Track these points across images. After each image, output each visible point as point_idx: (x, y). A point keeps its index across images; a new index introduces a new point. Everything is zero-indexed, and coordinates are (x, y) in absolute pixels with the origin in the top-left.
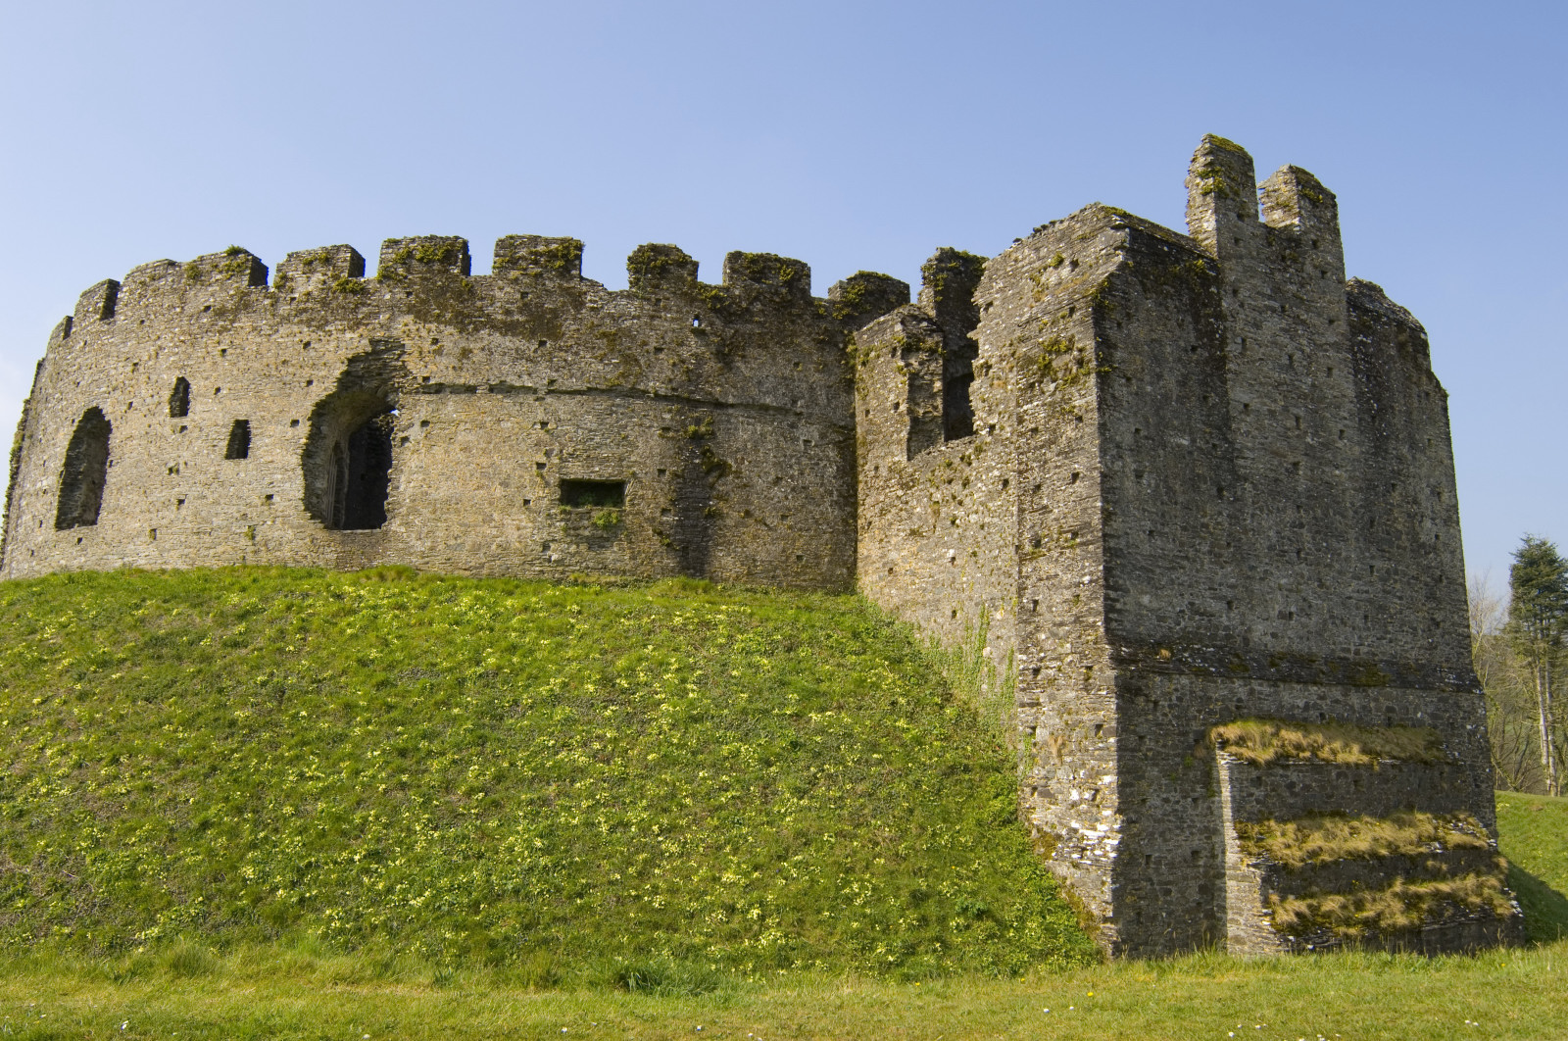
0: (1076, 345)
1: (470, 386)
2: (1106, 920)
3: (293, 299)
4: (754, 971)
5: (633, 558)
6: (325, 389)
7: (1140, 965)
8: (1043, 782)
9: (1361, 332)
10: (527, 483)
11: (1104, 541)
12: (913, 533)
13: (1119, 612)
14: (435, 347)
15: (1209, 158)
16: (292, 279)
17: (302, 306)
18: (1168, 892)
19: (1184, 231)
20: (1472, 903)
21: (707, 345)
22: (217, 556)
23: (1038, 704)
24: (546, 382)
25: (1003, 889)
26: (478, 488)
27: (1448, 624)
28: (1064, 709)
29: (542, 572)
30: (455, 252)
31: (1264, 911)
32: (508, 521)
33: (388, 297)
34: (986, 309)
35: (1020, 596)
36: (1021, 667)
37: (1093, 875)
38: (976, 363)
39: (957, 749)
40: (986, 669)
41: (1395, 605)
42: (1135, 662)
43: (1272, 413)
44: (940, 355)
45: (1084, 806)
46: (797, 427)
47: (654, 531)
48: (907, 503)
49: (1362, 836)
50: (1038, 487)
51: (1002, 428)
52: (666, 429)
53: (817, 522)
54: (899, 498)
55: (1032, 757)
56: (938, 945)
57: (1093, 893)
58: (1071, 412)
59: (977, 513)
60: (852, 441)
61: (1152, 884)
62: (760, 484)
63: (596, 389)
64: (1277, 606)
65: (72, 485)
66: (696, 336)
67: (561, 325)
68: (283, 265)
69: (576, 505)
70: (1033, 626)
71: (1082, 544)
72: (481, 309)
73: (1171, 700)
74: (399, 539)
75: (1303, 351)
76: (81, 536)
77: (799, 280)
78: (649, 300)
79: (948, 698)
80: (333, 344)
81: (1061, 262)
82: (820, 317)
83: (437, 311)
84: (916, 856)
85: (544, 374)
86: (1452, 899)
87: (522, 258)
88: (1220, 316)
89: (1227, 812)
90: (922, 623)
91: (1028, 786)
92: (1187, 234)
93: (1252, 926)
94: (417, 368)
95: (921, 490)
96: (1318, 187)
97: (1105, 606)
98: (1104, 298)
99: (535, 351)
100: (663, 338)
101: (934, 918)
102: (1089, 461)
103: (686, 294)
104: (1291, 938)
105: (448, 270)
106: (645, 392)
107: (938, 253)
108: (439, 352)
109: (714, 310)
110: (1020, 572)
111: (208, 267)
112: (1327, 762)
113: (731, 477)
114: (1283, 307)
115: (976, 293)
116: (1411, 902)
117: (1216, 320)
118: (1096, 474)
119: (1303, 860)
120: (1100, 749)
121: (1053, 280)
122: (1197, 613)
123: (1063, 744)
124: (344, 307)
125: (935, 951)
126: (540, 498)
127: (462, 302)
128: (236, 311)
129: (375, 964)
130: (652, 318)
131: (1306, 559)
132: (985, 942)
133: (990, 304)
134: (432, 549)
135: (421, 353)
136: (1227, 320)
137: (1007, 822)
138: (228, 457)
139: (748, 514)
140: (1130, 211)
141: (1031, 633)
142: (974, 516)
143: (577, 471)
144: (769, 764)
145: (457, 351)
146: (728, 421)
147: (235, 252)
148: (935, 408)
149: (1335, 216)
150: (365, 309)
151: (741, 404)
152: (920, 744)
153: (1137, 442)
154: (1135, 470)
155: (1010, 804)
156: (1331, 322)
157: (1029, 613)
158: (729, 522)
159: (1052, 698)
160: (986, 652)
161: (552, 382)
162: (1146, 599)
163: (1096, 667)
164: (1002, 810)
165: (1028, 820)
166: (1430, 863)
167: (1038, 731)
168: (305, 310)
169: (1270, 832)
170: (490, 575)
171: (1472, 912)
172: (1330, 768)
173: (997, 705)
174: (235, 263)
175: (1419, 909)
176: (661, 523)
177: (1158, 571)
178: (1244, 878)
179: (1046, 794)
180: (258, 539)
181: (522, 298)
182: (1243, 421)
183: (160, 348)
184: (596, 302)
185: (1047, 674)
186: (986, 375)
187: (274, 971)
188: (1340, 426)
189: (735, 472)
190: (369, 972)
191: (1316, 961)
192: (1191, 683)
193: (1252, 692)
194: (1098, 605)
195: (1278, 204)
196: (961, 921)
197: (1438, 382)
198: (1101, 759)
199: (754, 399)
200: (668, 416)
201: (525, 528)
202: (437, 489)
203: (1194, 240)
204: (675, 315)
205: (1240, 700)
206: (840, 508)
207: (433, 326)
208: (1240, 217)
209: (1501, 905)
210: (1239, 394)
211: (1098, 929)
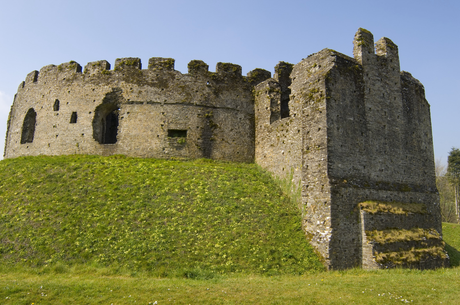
0: (320, 90)
1: (141, 102)
2: (327, 259)
3: (89, 76)
4: (224, 273)
5: (189, 152)
6: (99, 103)
7: (337, 272)
8: (309, 218)
9: (405, 87)
10: (158, 130)
11: (328, 148)
12: (272, 145)
13: (332, 169)
14: (131, 90)
15: (360, 35)
16: (89, 70)
17: (92, 78)
18: (345, 251)
19: (352, 57)
20: (434, 255)
21: (211, 90)
22: (67, 151)
23: (308, 196)
24: (164, 101)
25: (297, 250)
26: (144, 132)
27: (429, 173)
28: (315, 197)
29: (162, 156)
30: (137, 62)
31: (373, 256)
32: (152, 141)
33: (117, 75)
34: (294, 80)
35: (303, 164)
36: (303, 185)
37: (323, 246)
38: (290, 95)
39: (284, 209)
40: (293, 185)
41: (413, 168)
42: (336, 184)
43: (378, 111)
44: (280, 93)
45: (321, 226)
46: (237, 114)
47: (195, 145)
48: (270, 137)
49: (402, 235)
50: (308, 132)
51: (298, 115)
52: (199, 115)
53: (243, 142)
54: (267, 135)
55: (306, 211)
56: (278, 266)
57: (323, 251)
58: (318, 110)
59: (290, 140)
60: (254, 118)
61: (341, 248)
62: (226, 131)
63: (179, 103)
64: (378, 168)
65: (25, 131)
66: (208, 87)
67: (168, 84)
68: (86, 66)
69: (173, 137)
70: (306, 173)
71: (321, 149)
72: (145, 79)
73: (347, 195)
74: (121, 146)
75: (387, 92)
76: (28, 146)
77: (238, 71)
78: (194, 76)
79: (281, 194)
80: (101, 89)
81: (316, 66)
82: (244, 82)
83: (132, 80)
84: (272, 240)
85: (163, 98)
86: (429, 253)
87: (156, 64)
88: (363, 82)
89: (363, 228)
90: (274, 172)
91: (305, 220)
92: (353, 57)
93: (370, 261)
94: (126, 96)
95: (274, 133)
96: (392, 44)
97: (328, 167)
98: (328, 76)
99: (161, 92)
100: (198, 88)
101: (277, 258)
102: (323, 124)
103: (205, 75)
104: (381, 264)
105: (135, 68)
106: (193, 104)
107: (279, 63)
108: (132, 92)
109: (213, 79)
110: (303, 157)
111: (64, 67)
112: (393, 213)
113: (218, 129)
114: (381, 79)
115: (291, 75)
116: (417, 254)
117: (362, 83)
118: (325, 128)
119: (385, 242)
120: (326, 209)
121: (313, 71)
122: (355, 169)
123: (315, 208)
124: (104, 79)
125: (277, 267)
126: (162, 135)
127: (139, 77)
128: (73, 80)
129: (114, 270)
130: (195, 82)
131: (387, 154)
132: (292, 265)
133: (295, 78)
134: (130, 150)
135: (127, 92)
136: (365, 83)
137: (298, 230)
138: (71, 123)
139: (223, 140)
140: (336, 51)
141: (306, 175)
142: (290, 141)
143: (173, 127)
144: (229, 213)
145: (138, 92)
146: (217, 112)
147: (72, 62)
148: (278, 109)
149: (397, 52)
150: (110, 79)
151: (221, 107)
152: (273, 207)
153: (338, 119)
154: (337, 127)
155: (299, 225)
156: (396, 84)
157: (305, 169)
158: (218, 142)
159: (312, 194)
160: (293, 180)
161: (165, 101)
162: (340, 165)
163: (325, 185)
164: (297, 227)
165: (305, 230)
166: (422, 243)
167: (308, 204)
168: (93, 80)
169: (375, 233)
170: (148, 157)
171: (434, 257)
172: (393, 215)
173: (296, 196)
174: (72, 66)
175: (419, 257)
176: (198, 142)
177: (343, 157)
178: (368, 247)
179: (310, 222)
180: (79, 147)
181: (157, 76)
182: (369, 113)
183: (51, 91)
184: (178, 77)
185: (311, 187)
186: (294, 99)
187: (85, 272)
188: (398, 115)
189: (219, 127)
190: (112, 272)
191: (388, 271)
192: (353, 190)
193: (371, 193)
194: (326, 167)
195: (380, 49)
196: (285, 259)
197: (427, 102)
198: (326, 212)
199: (225, 106)
200: (200, 111)
201: (158, 143)
202: (132, 132)
203: (355, 59)
204: (202, 81)
205: (367, 195)
206: (250, 138)
207: (131, 84)
208: (369, 52)
209: (443, 256)
210: (368, 105)
211: (324, 261)
